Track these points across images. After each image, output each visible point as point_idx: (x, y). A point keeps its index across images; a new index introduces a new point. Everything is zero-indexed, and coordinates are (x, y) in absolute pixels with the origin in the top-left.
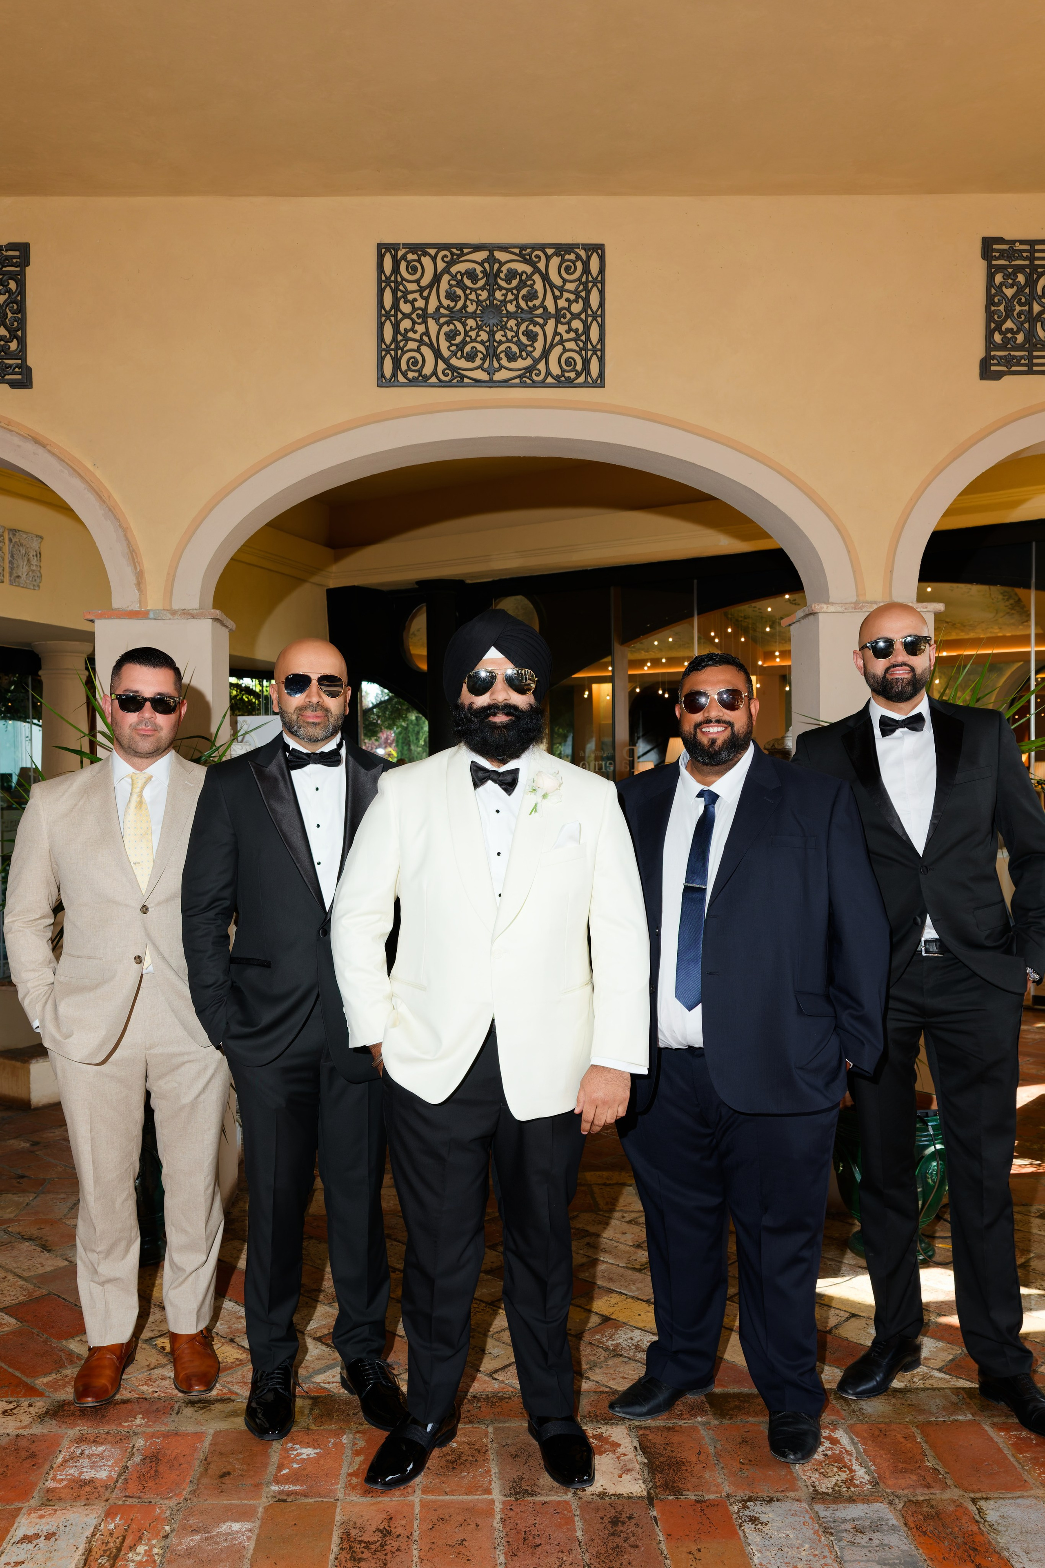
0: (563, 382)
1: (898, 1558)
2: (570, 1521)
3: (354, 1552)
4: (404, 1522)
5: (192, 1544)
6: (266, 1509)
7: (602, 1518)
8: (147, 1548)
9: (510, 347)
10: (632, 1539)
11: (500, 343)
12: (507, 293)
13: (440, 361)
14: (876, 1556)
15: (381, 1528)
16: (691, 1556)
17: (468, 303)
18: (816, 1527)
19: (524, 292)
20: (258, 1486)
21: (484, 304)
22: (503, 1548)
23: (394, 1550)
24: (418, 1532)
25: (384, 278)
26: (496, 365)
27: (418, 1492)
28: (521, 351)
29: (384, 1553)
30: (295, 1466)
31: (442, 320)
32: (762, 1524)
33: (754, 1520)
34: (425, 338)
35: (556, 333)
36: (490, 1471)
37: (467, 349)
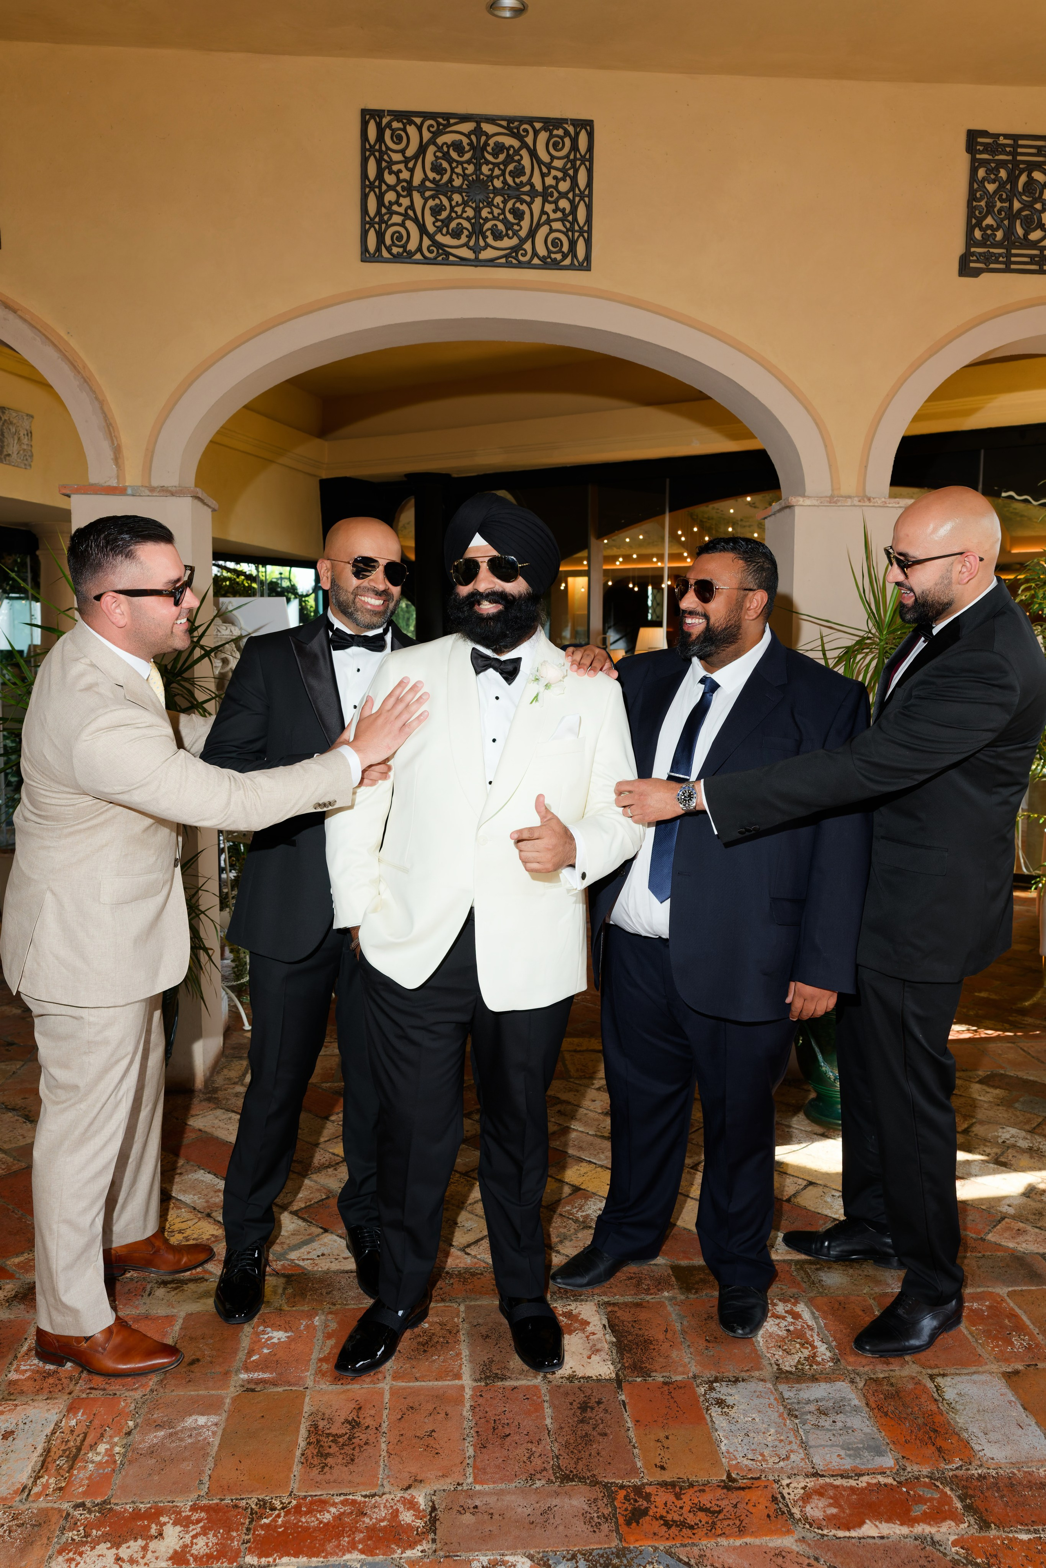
0: (548, 264)
1: (862, 1442)
2: (539, 1408)
3: (322, 1446)
4: (373, 1412)
5: (155, 1441)
6: (234, 1400)
7: (571, 1404)
8: (108, 1447)
9: (496, 225)
10: (601, 1426)
11: (486, 220)
12: (494, 168)
13: (425, 237)
14: (840, 1440)
15: (350, 1419)
16: (659, 1444)
17: (454, 176)
18: (781, 1409)
19: (511, 167)
20: (227, 1373)
21: (470, 178)
22: (472, 1439)
23: (362, 1443)
24: (387, 1423)
25: (368, 147)
26: (482, 243)
27: (389, 1378)
28: (507, 230)
29: (352, 1447)
30: (266, 1351)
31: (428, 194)
32: (728, 1406)
33: (720, 1403)
34: (410, 212)
35: (543, 212)
36: (461, 1354)
37: (453, 225)
